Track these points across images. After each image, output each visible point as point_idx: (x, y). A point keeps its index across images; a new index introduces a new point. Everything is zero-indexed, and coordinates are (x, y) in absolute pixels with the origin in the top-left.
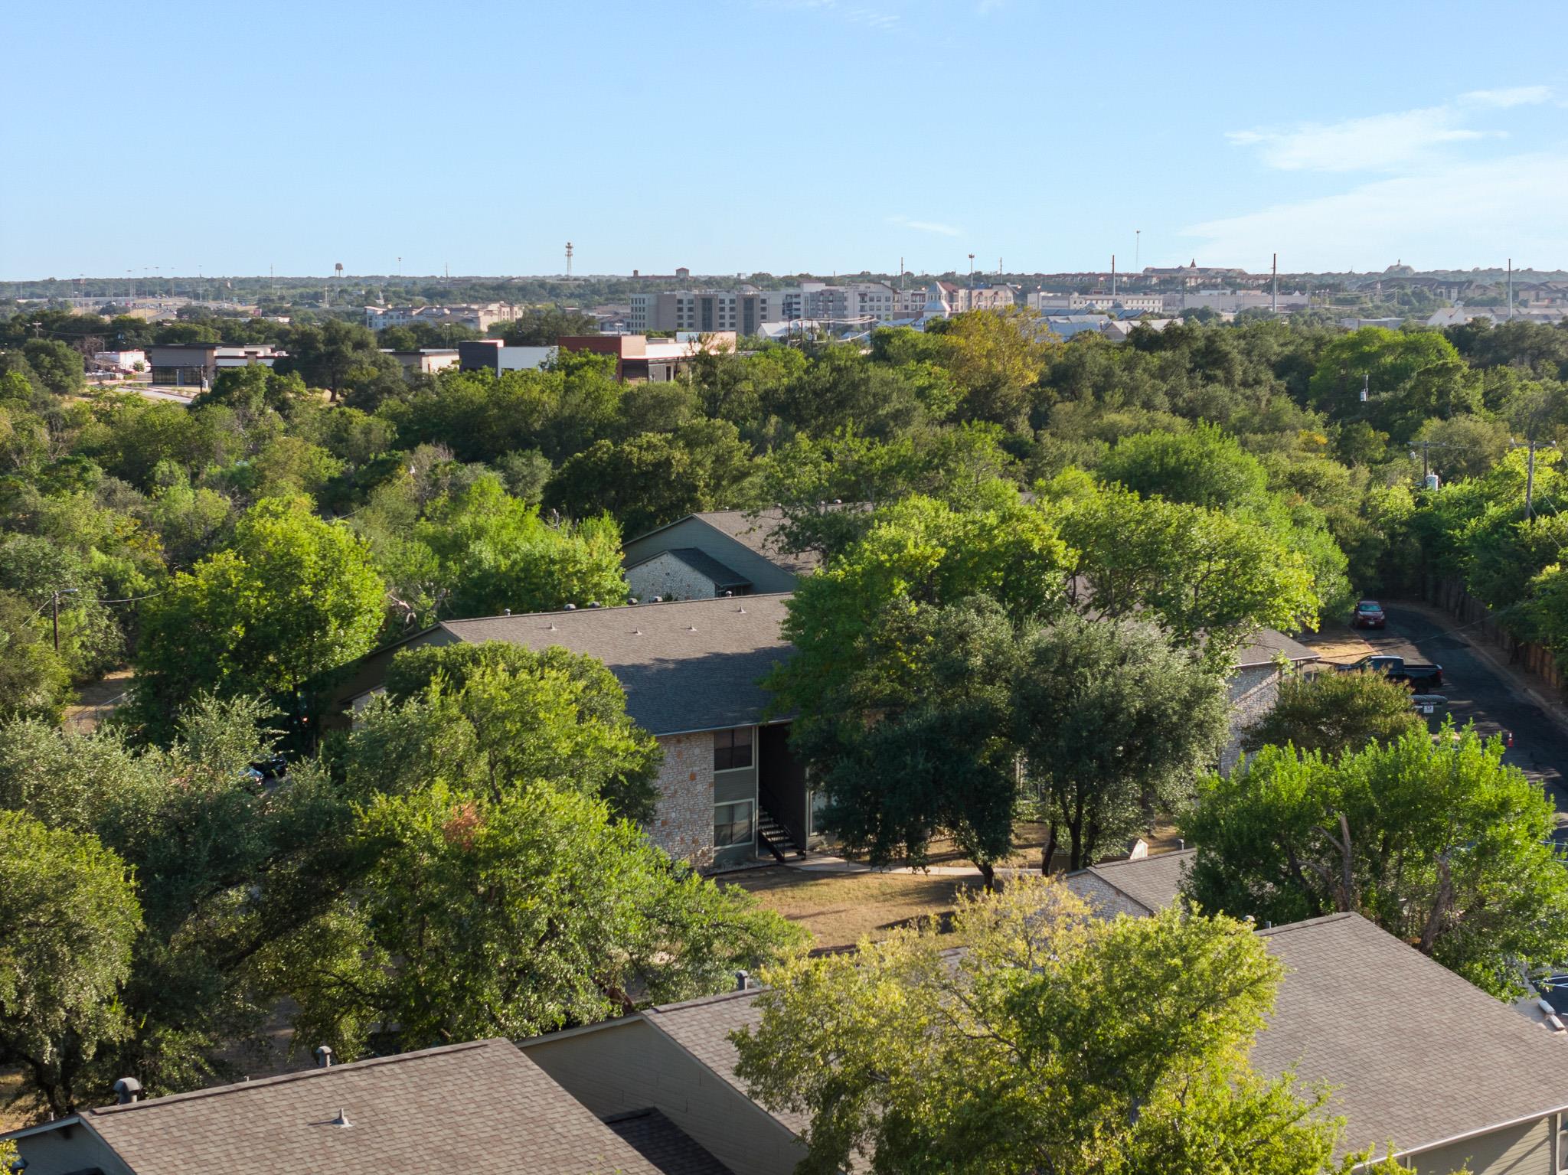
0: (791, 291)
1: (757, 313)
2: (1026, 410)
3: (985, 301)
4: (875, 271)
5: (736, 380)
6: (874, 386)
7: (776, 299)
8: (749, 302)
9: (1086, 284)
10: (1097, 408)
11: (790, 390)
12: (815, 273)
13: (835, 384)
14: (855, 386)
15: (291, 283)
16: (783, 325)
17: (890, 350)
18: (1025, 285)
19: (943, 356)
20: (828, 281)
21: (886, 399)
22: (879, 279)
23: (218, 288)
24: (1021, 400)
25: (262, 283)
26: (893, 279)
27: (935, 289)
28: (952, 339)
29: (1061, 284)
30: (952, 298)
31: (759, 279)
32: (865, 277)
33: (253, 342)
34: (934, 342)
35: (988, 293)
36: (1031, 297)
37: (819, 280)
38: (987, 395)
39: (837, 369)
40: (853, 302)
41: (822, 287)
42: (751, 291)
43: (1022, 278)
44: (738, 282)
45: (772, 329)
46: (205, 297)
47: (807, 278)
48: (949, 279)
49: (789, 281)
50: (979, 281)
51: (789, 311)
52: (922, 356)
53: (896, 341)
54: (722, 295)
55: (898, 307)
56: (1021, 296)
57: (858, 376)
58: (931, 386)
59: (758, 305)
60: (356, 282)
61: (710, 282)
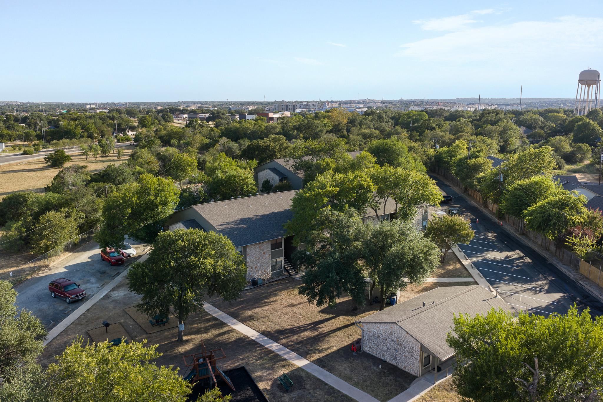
0: (301, 104)
1: (295, 107)
2: (345, 129)
3: (334, 105)
4: (315, 100)
5: (288, 123)
6: (315, 124)
7: (298, 105)
8: (294, 106)
9: (350, 102)
10: (360, 129)
11: (299, 125)
12: (305, 101)
13: (308, 124)
14: (312, 124)
15: (219, 102)
16: (299, 110)
17: (318, 116)
18: (340, 103)
19: (328, 117)
20: (307, 102)
21: (318, 127)
22: (316, 102)
23: (206, 103)
24: (344, 127)
25: (214, 102)
26: (318, 102)
27: (325, 103)
28: (330, 114)
29: (346, 102)
30: (328, 105)
31: (296, 102)
32: (313, 101)
33: (206, 113)
34: (326, 114)
35: (334, 104)
36: (341, 105)
37: (306, 102)
38: (338, 126)
39: (308, 121)
40: (311, 106)
41: (306, 103)
42: (294, 104)
43: (340, 101)
44: (293, 102)
45: (298, 110)
46: (204, 105)
47: (304, 101)
48: (327, 101)
49: (301, 102)
50: (332, 102)
51: (301, 107)
52: (325, 117)
53: (320, 114)
54: (290, 105)
55: (319, 107)
56: (340, 104)
57: (312, 122)
58: (326, 123)
59: (295, 106)
60: (229, 102)
61: (288, 102)
